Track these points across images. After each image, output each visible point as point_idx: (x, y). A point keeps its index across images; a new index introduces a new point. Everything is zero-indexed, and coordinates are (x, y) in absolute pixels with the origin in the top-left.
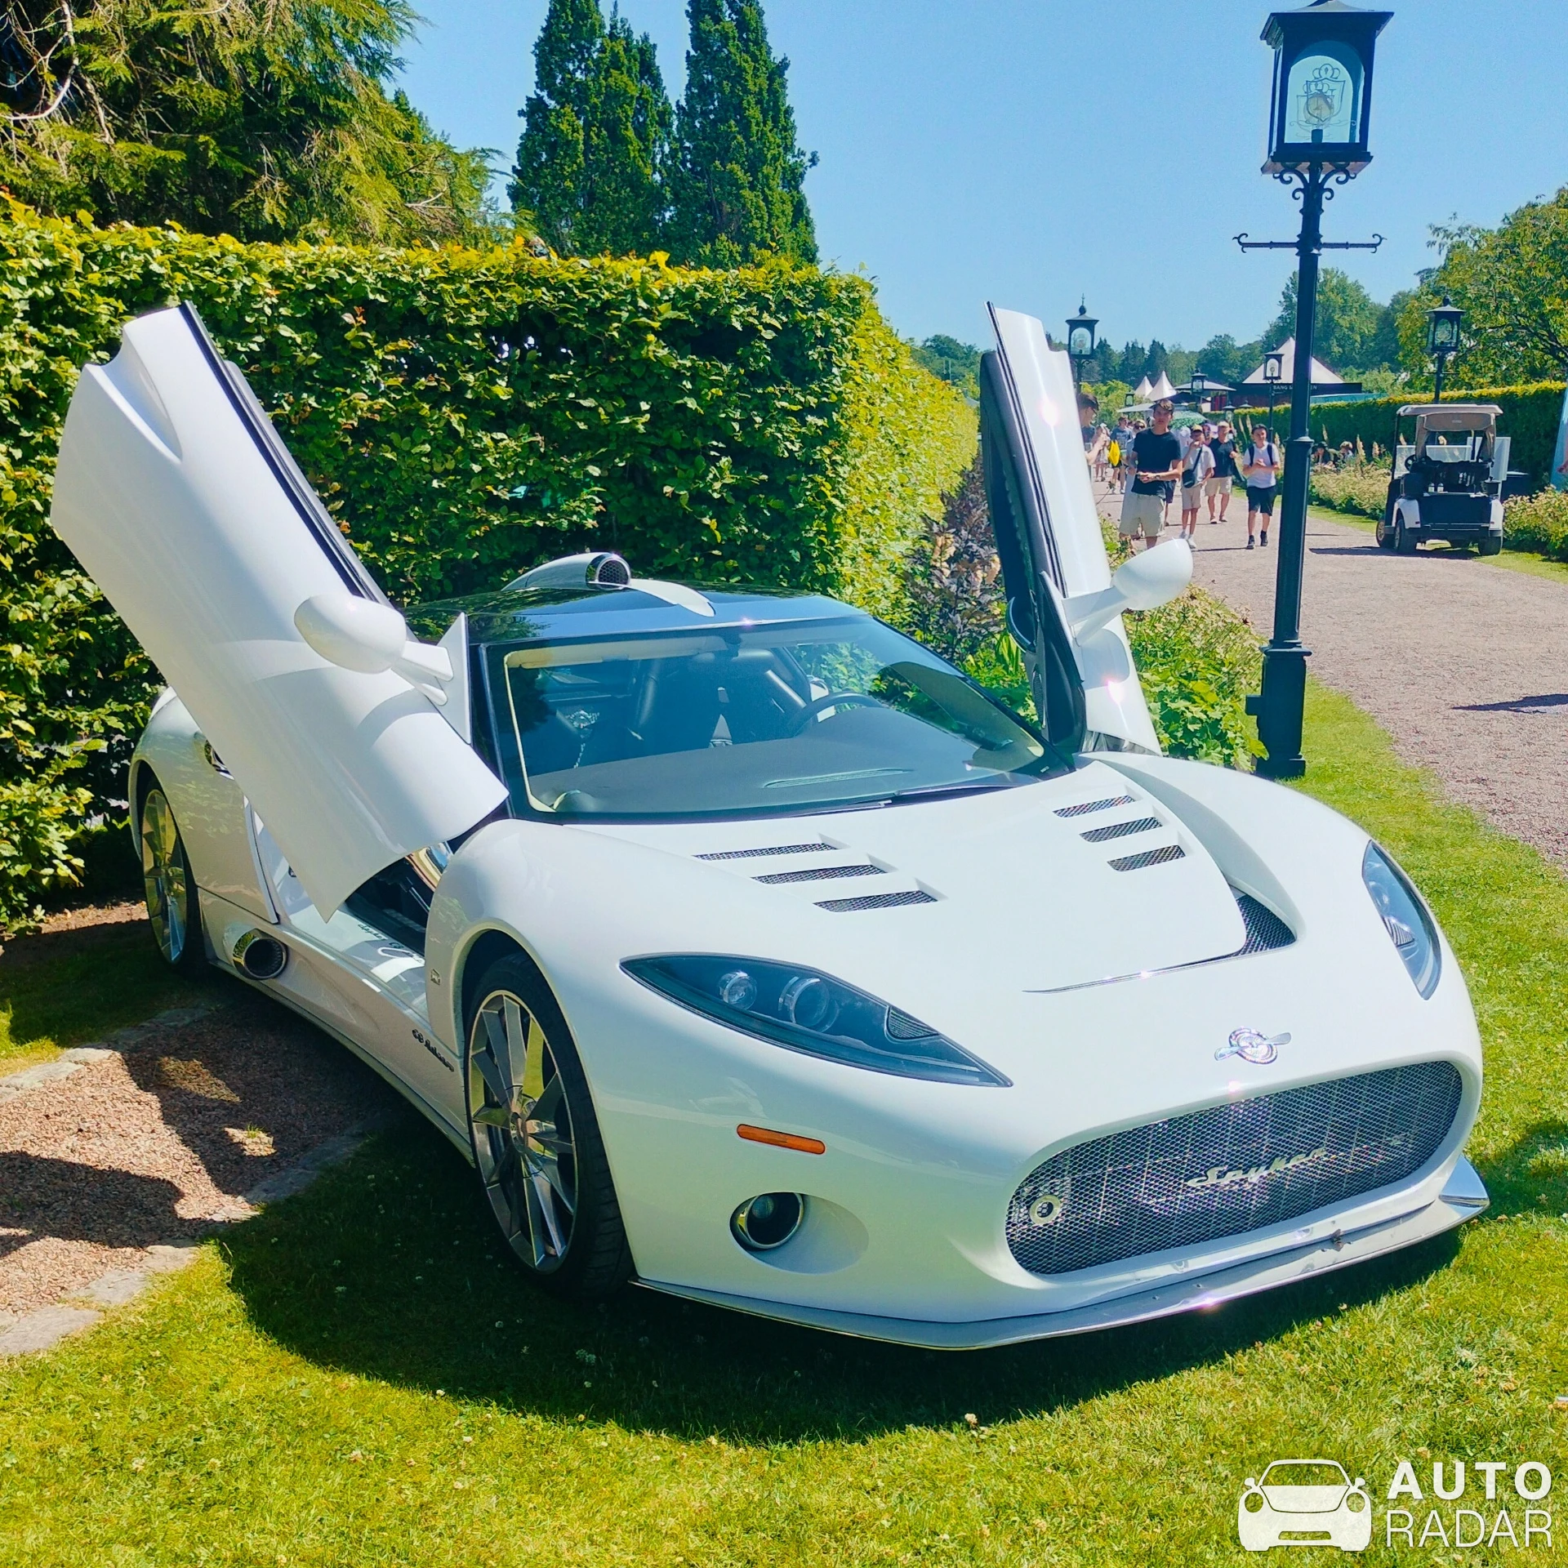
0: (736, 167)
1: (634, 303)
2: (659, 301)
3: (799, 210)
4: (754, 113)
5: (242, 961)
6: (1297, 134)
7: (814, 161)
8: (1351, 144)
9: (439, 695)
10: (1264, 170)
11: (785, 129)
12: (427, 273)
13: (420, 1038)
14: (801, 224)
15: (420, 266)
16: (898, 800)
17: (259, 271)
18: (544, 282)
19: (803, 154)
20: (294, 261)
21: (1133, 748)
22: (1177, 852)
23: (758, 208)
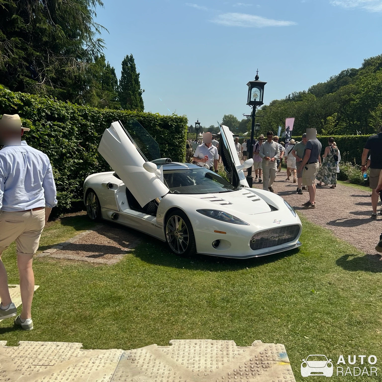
0: (130, 92)
1: (155, 120)
2: (158, 120)
3: (141, 99)
4: (134, 82)
5: (113, 217)
6: (252, 100)
7: (144, 91)
8: (260, 102)
9: (159, 176)
10: (247, 104)
11: (139, 85)
12: (124, 114)
13: (153, 225)
14: (141, 102)
15: (123, 113)
16: (220, 192)
17: (100, 113)
18: (141, 117)
19: (142, 90)
20: (105, 112)
21: (246, 187)
22: (259, 200)
23: (134, 99)
